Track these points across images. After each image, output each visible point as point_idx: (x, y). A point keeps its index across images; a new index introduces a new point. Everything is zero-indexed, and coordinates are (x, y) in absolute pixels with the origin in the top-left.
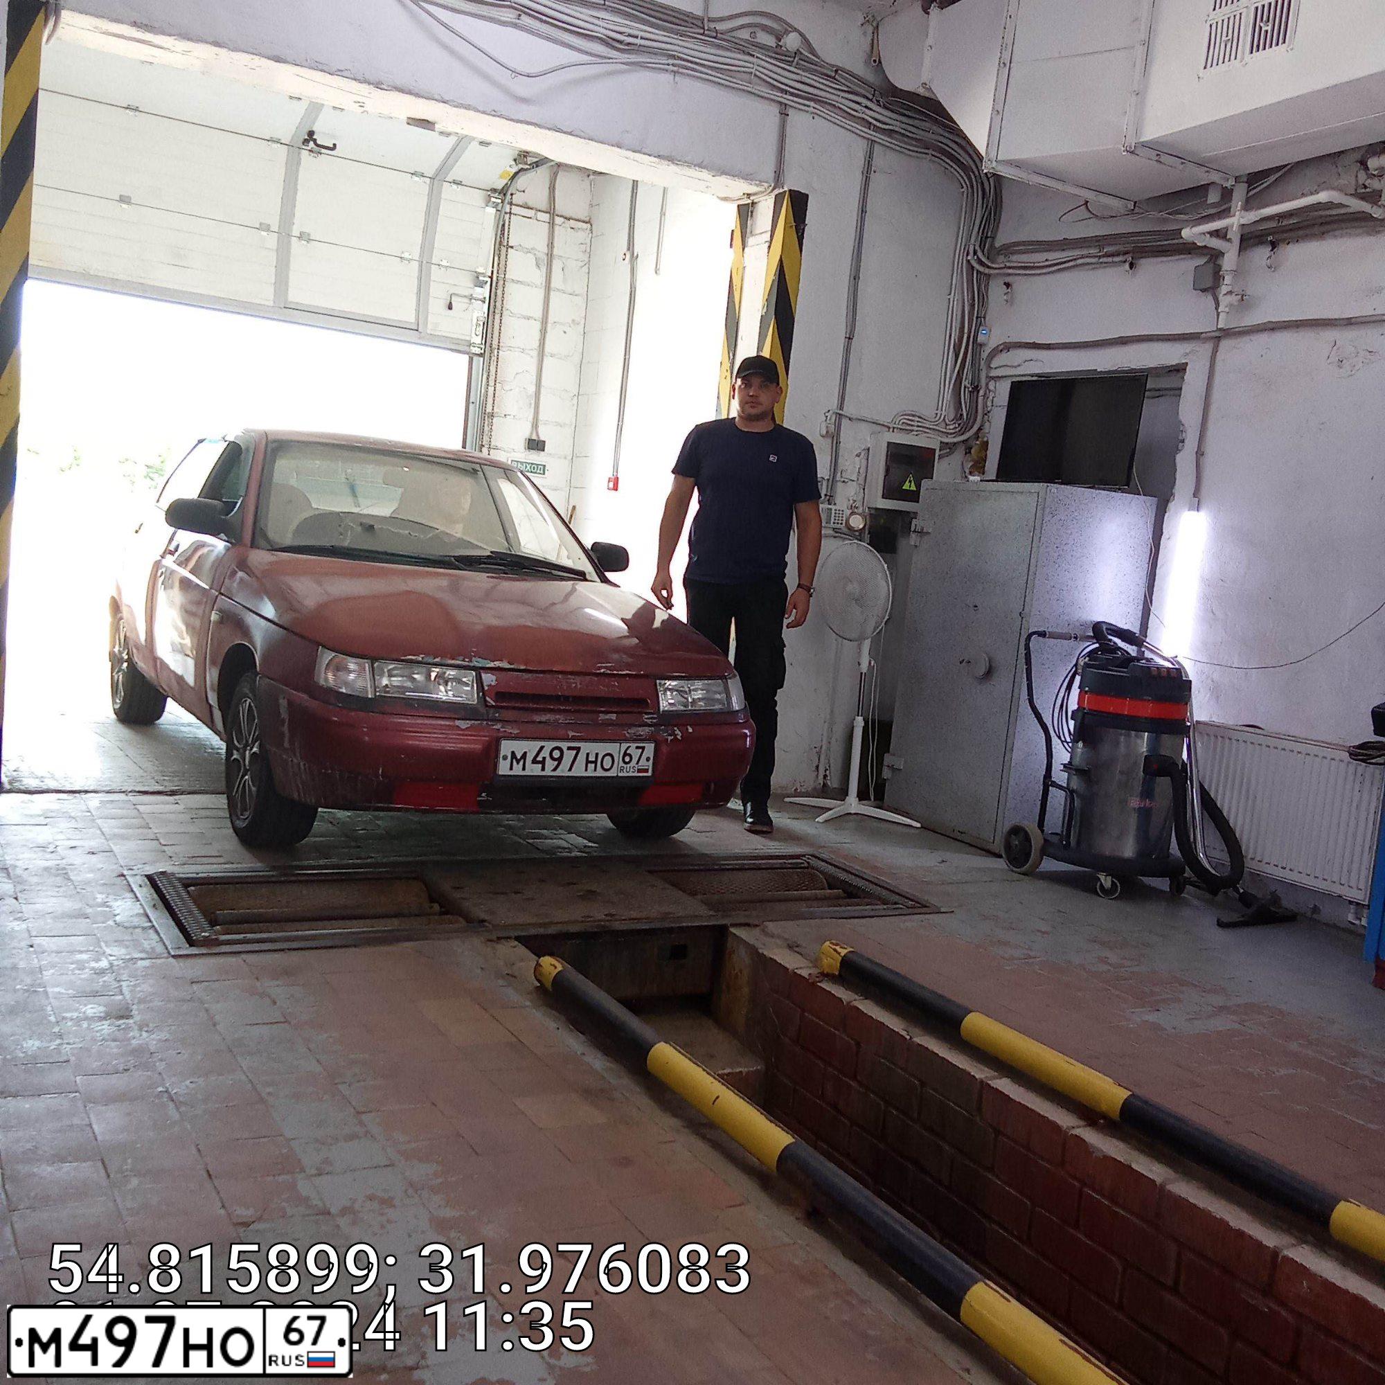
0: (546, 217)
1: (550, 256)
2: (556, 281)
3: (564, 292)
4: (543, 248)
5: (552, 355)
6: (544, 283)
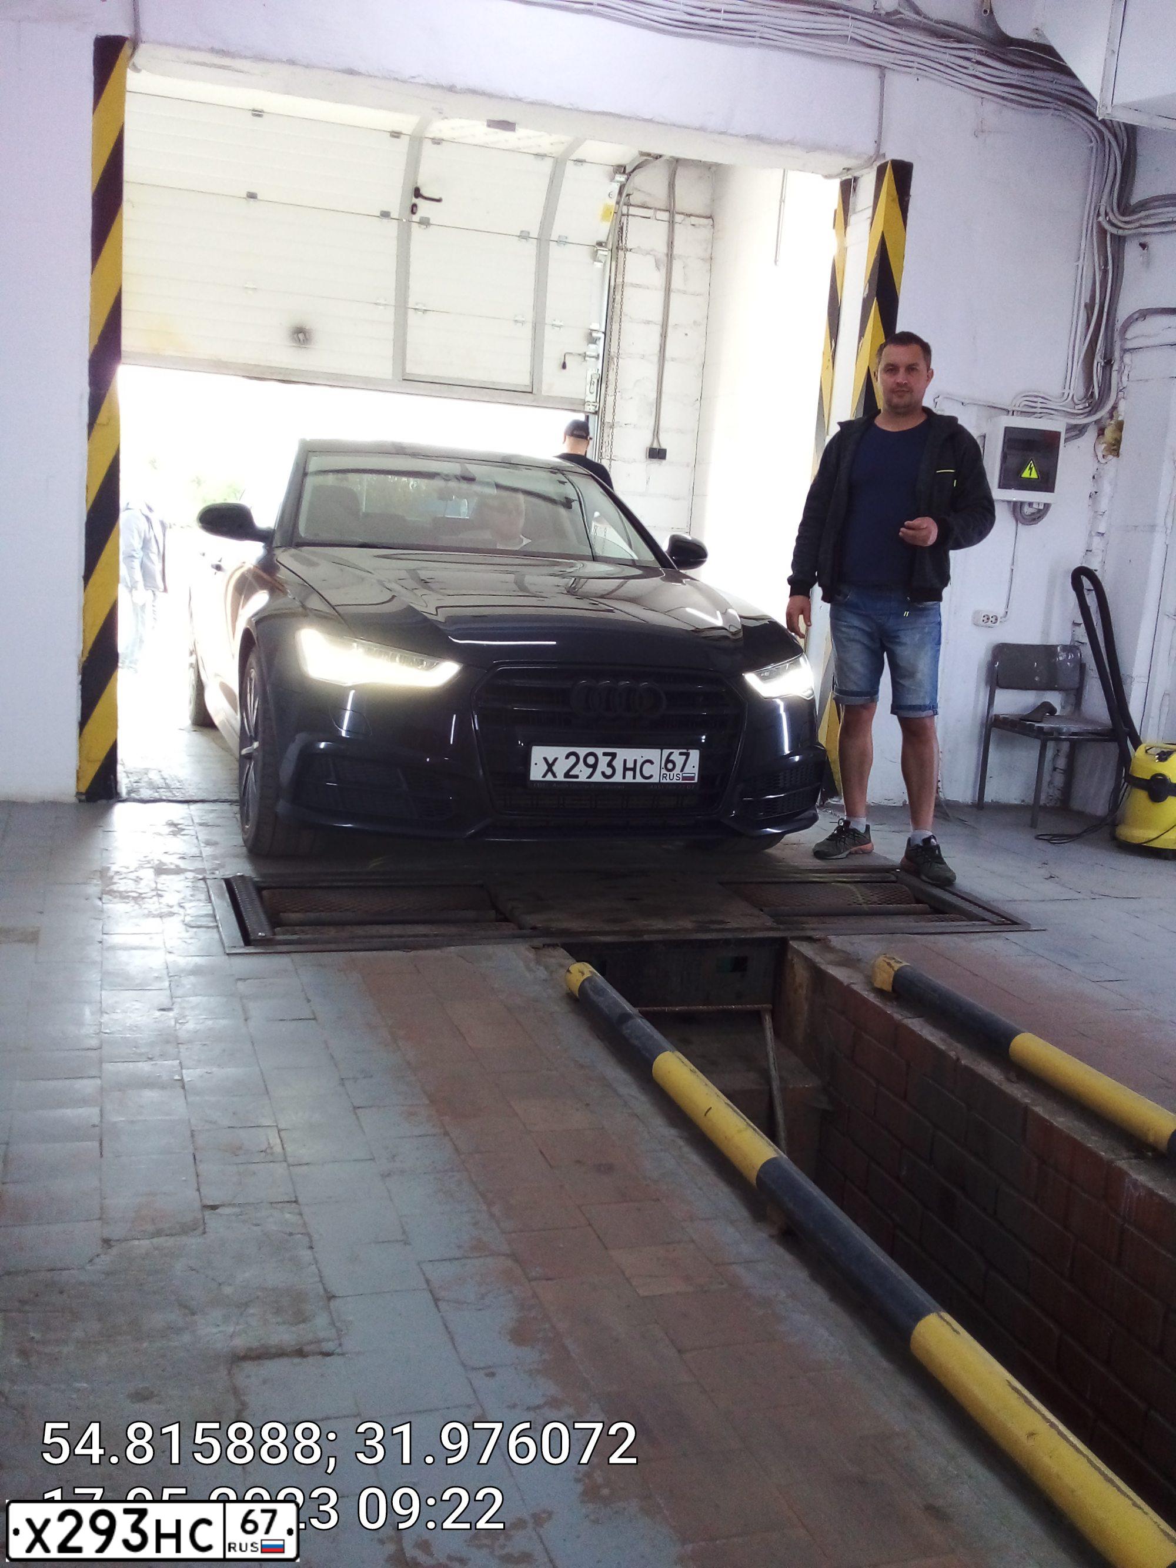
0: (665, 216)
1: (670, 256)
2: (677, 282)
3: (685, 293)
4: (662, 248)
5: (673, 360)
6: (664, 286)
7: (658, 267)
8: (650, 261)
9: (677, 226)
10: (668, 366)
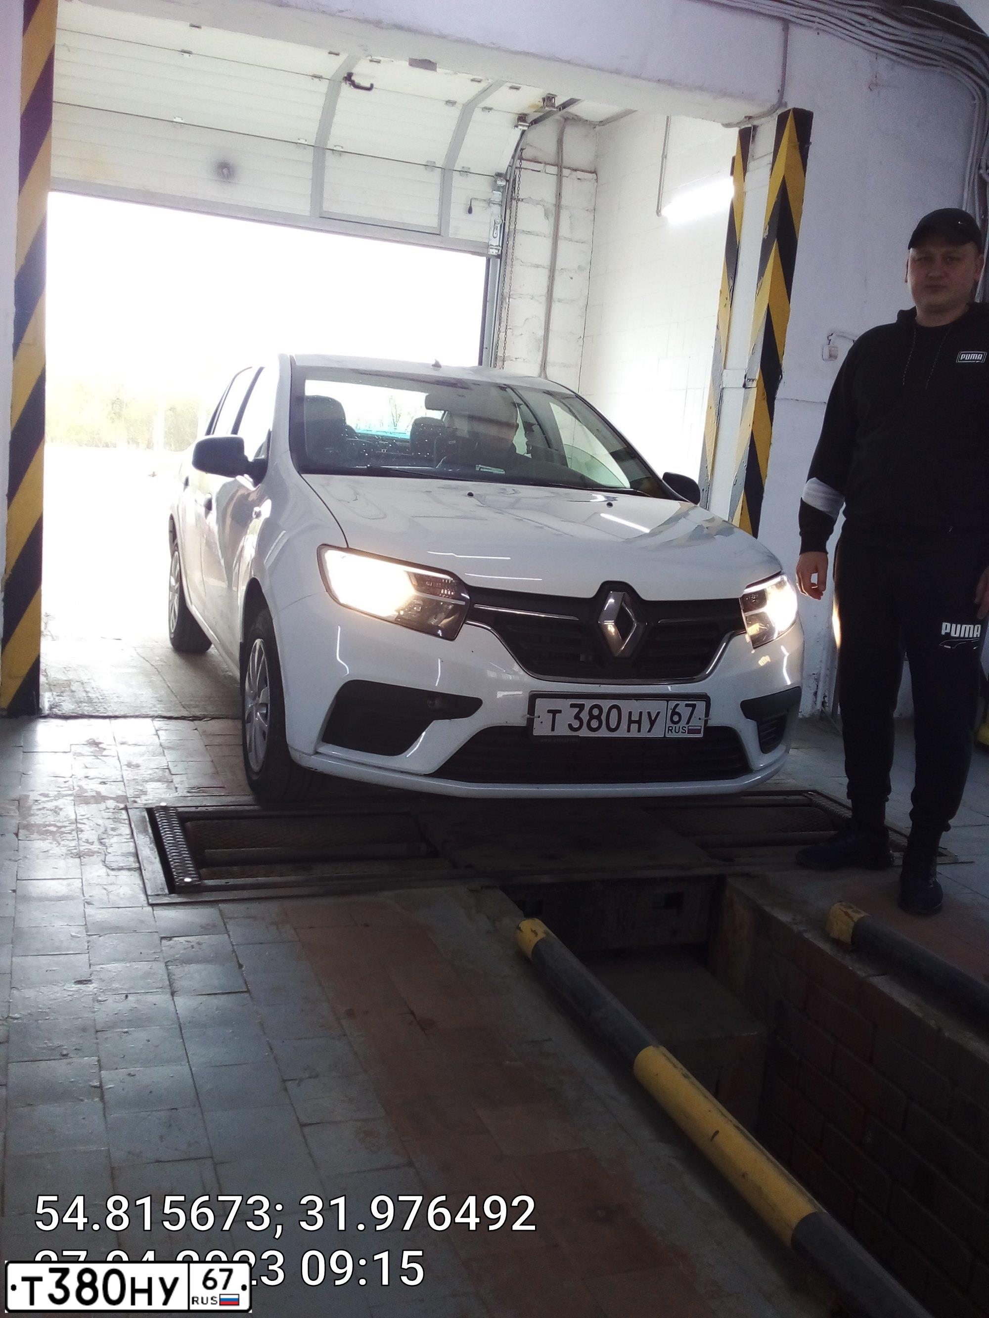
0: (554, 170)
1: (558, 206)
2: (564, 231)
3: (571, 240)
4: (551, 199)
5: (559, 301)
6: (552, 232)
7: (546, 216)
8: (539, 211)
9: (564, 179)
10: (556, 307)
